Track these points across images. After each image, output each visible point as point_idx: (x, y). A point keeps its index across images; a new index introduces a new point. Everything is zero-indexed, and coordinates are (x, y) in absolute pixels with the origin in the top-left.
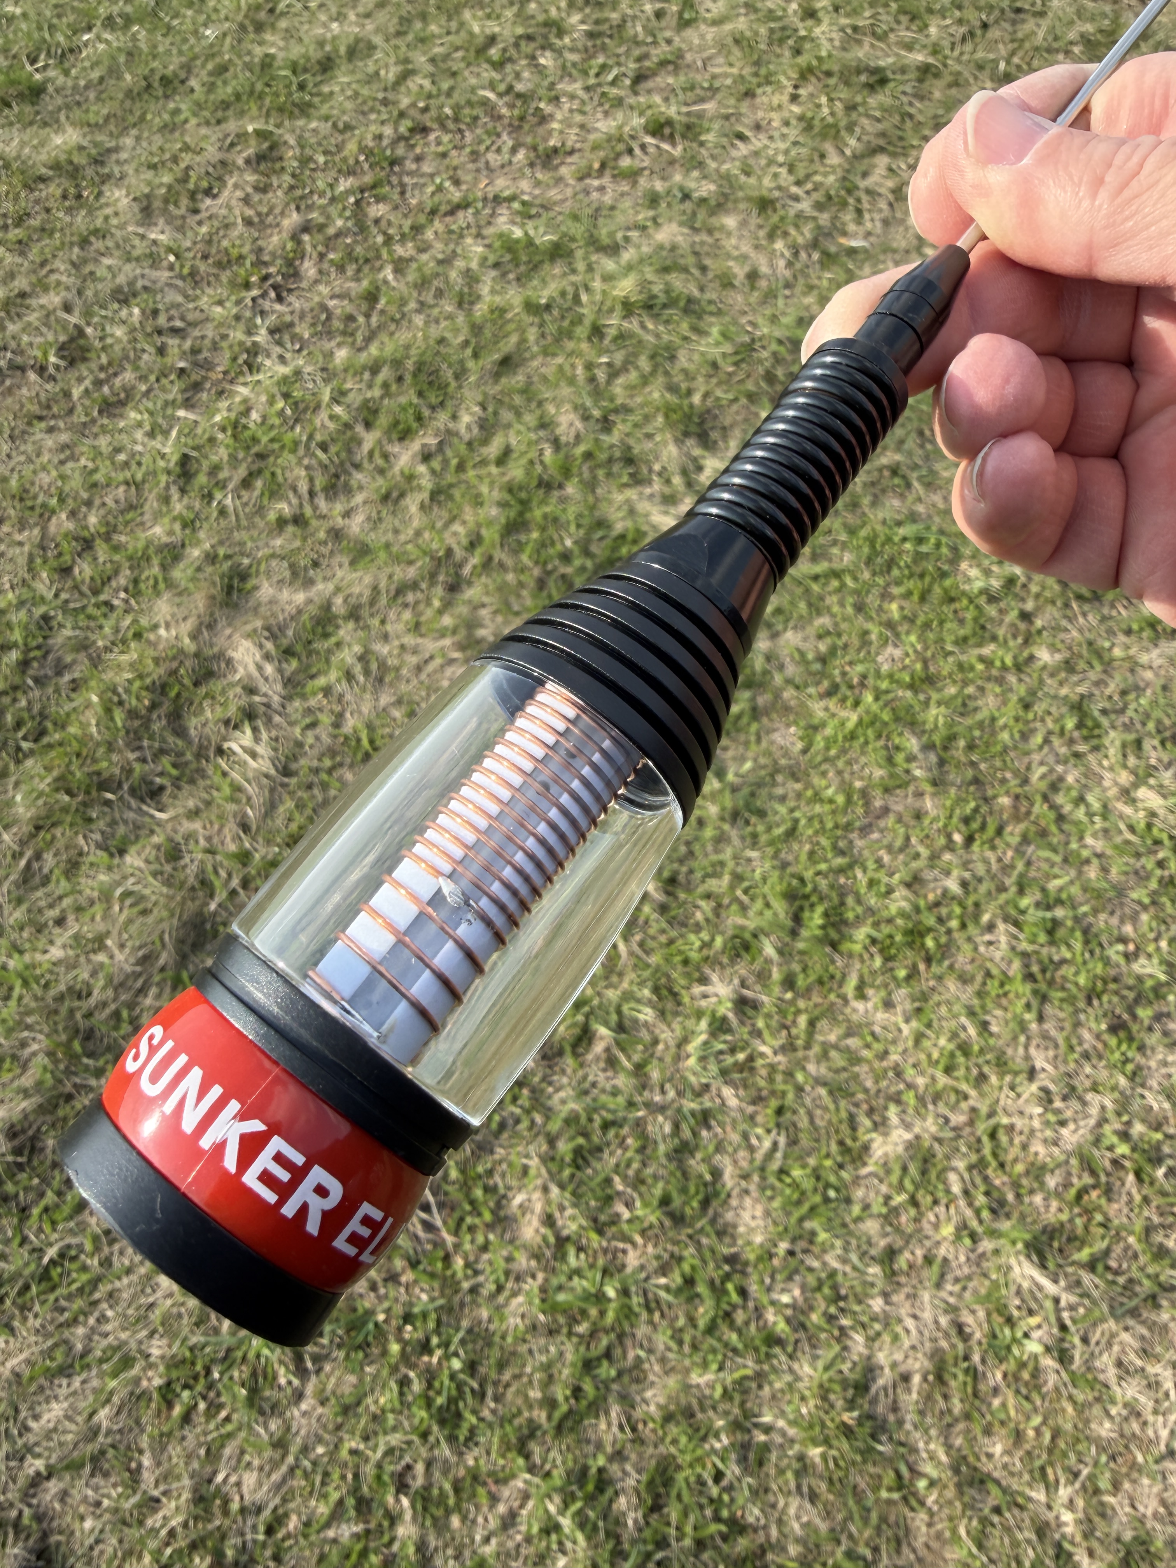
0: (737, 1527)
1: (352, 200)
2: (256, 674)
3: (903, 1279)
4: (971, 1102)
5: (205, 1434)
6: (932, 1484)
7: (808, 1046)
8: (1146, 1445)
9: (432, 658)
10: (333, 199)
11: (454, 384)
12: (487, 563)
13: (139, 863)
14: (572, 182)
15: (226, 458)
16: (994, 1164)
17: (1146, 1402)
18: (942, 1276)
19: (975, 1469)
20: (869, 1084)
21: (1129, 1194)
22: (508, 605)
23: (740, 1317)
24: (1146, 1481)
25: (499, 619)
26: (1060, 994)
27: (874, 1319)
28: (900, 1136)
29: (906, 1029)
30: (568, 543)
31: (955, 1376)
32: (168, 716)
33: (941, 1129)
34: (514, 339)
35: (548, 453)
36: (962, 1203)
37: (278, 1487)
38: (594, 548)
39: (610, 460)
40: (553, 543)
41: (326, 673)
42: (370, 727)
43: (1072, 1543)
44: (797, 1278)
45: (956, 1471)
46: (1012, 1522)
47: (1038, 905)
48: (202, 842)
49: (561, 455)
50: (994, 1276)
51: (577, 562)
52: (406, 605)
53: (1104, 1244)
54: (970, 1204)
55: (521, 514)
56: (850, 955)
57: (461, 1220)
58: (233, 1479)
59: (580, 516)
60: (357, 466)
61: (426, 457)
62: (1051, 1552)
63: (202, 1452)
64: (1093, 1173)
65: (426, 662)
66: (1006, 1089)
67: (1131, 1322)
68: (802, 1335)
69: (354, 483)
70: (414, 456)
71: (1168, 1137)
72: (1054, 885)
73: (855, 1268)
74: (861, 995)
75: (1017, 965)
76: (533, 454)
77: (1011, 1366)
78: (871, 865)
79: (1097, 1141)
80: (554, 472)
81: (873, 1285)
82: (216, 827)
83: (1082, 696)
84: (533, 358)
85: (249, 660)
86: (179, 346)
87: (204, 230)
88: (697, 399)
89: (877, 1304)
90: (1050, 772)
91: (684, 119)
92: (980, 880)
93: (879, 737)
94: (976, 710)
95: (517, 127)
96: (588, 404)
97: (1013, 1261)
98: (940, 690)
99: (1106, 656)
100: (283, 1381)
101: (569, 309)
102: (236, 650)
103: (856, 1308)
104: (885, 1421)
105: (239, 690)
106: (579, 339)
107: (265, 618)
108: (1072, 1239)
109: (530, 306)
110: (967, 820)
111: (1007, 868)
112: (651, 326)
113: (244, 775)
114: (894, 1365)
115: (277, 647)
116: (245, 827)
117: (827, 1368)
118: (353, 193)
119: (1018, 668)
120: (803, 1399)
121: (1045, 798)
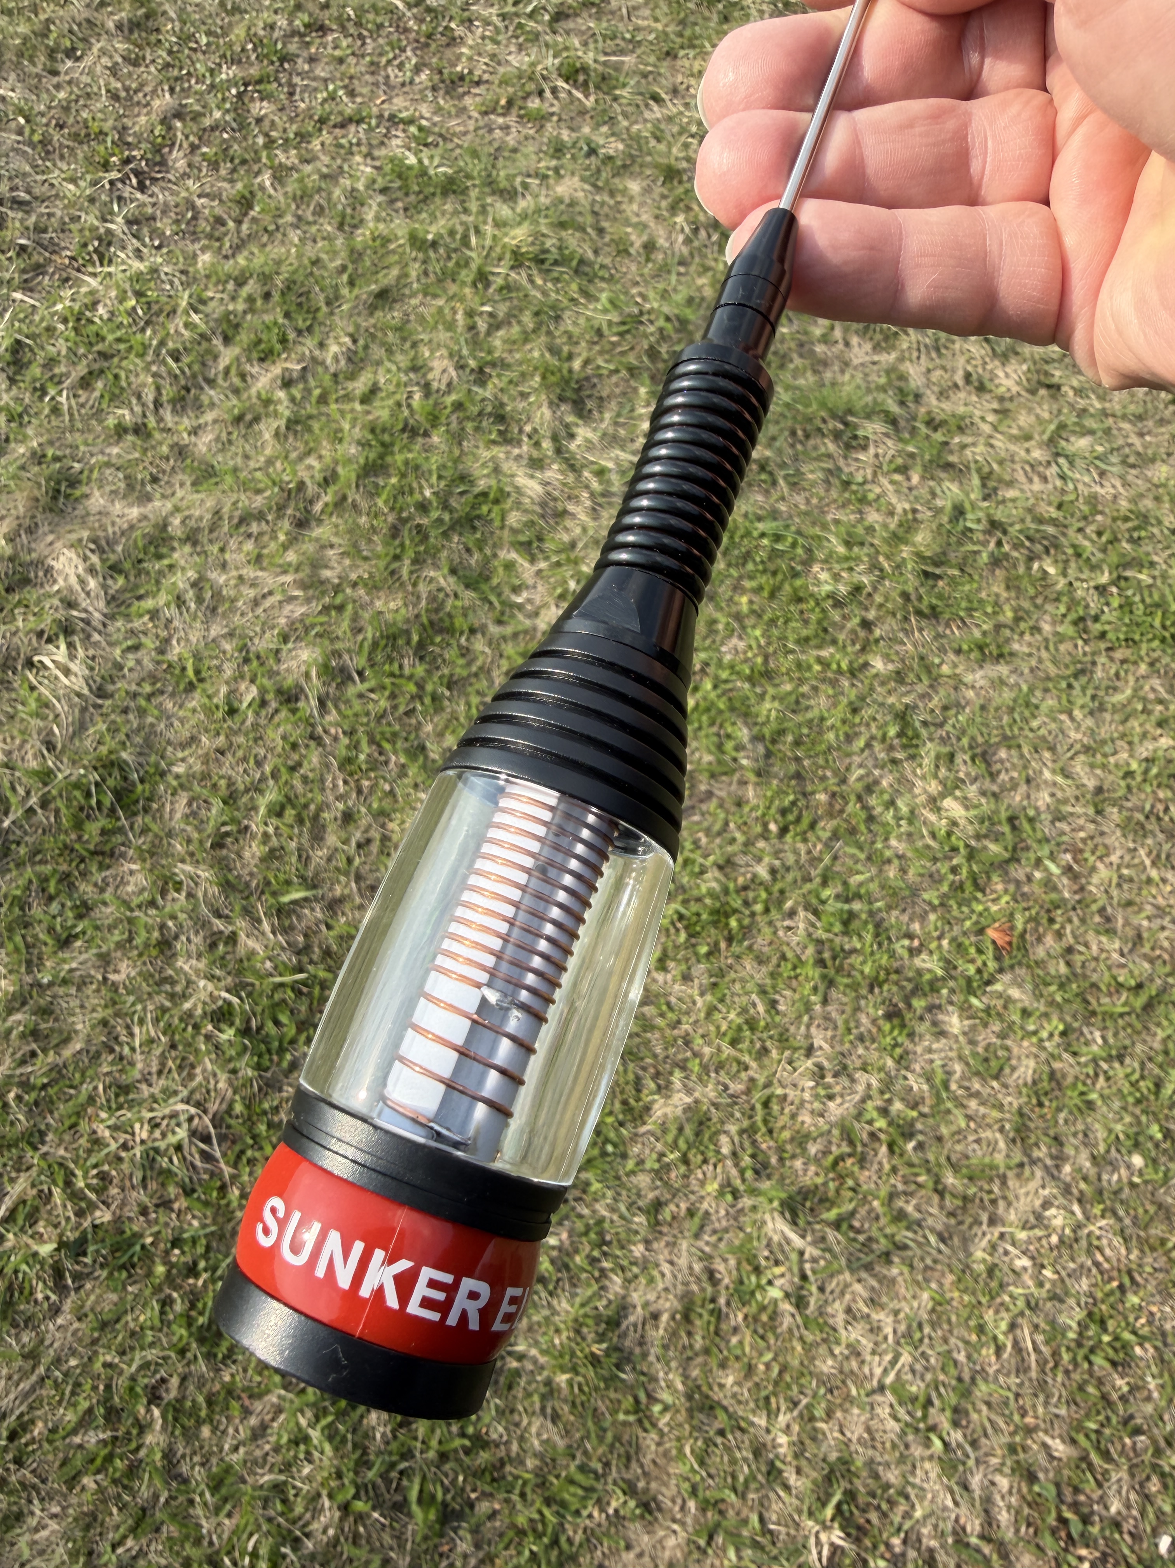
0: (480, 1442)
1: (234, 91)
2: (77, 587)
3: (665, 1229)
4: (751, 1073)
6: (666, 1408)
8: (861, 1380)
9: (271, 593)
10: (212, 86)
11: (325, 309)
12: (341, 502)
14: (475, 114)
15: (64, 352)
16: (764, 1129)
17: (867, 1344)
18: (702, 1227)
19: (707, 1397)
20: (658, 1050)
21: (880, 1163)
22: (357, 549)
24: (856, 1411)
25: (347, 562)
26: (846, 981)
27: (634, 1263)
28: (680, 1099)
29: (700, 1002)
30: (428, 493)
31: (700, 1316)
33: (720, 1095)
34: (395, 272)
35: (417, 396)
36: (729, 1163)
38: (453, 502)
39: (480, 414)
40: (411, 492)
41: (154, 595)
42: (197, 657)
43: (784, 1462)
44: (565, 1225)
45: (690, 1398)
46: (733, 1443)
47: (838, 897)
49: (431, 402)
50: (749, 1230)
51: (435, 514)
52: (249, 536)
53: (851, 1207)
54: (736, 1165)
55: (382, 457)
57: (242, 1152)
59: (443, 467)
60: (211, 382)
61: (287, 383)
62: (764, 1469)
64: (851, 1143)
65: (264, 596)
66: (784, 1064)
67: (864, 1275)
68: (564, 1274)
69: (205, 400)
70: (274, 380)
71: (923, 1115)
72: (855, 880)
73: (622, 1217)
74: (662, 966)
75: (810, 950)
76: (401, 397)
77: (753, 1309)
78: (688, 845)
79: (858, 1116)
80: (420, 418)
81: (637, 1232)
82: (17, 742)
83: (907, 706)
84: (413, 295)
85: (71, 572)
86: (22, 221)
87: (62, 95)
88: (577, 364)
89: (638, 1250)
90: (868, 775)
91: (600, 68)
92: (788, 869)
93: (712, 724)
94: (808, 708)
95: (422, 45)
96: (465, 352)
97: (767, 1217)
98: (776, 686)
99: (935, 671)
100: (40, 1296)
101: (455, 250)
102: (57, 559)
103: (618, 1253)
104: (631, 1353)
105: (56, 602)
106: (463, 283)
107: (92, 529)
108: (823, 1200)
109: (414, 240)
110: (784, 812)
111: (814, 861)
112: (539, 282)
113: (53, 691)
114: (646, 1305)
115: (103, 561)
116: (50, 746)
117: (583, 1305)
118: (236, 85)
119: (853, 673)
120: (558, 1331)
121: (859, 798)
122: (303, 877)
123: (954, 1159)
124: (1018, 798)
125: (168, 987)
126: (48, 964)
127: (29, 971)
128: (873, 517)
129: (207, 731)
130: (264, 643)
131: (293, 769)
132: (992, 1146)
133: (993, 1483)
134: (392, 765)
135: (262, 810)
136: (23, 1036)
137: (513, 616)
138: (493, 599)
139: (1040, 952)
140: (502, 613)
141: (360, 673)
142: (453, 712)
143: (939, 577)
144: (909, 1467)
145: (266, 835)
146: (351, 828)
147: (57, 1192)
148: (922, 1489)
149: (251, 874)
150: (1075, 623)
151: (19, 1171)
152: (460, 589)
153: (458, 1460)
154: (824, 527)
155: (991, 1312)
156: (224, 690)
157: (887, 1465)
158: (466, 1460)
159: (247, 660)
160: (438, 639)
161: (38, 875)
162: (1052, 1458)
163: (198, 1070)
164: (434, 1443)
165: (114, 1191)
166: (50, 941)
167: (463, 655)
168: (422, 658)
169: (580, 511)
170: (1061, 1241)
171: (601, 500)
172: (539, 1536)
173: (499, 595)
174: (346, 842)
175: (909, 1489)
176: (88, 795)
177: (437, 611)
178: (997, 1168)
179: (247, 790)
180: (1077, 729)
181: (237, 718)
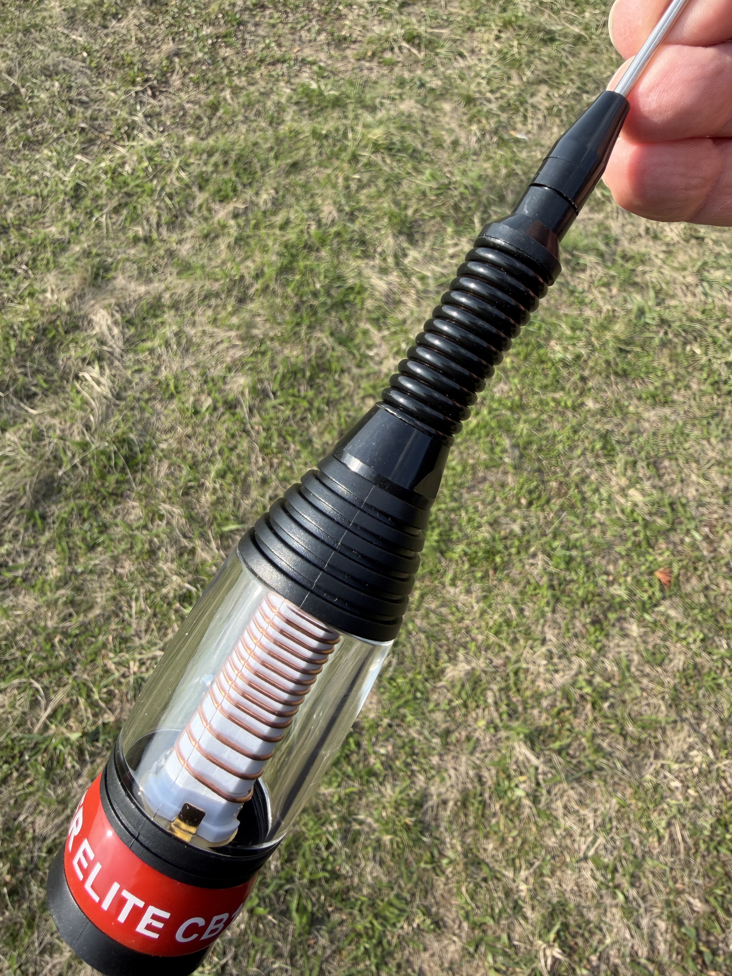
0: (335, 875)
1: (210, 42)
2: (107, 332)
3: (452, 748)
4: (507, 653)
5: (15, 791)
6: (451, 862)
7: (418, 609)
8: (573, 852)
9: (222, 342)
10: (197, 39)
11: (260, 173)
12: (265, 289)
13: (15, 439)
14: (352, 60)
15: (105, 191)
16: (514, 689)
17: (577, 829)
18: (475, 748)
19: (476, 856)
20: (450, 635)
21: (587, 715)
22: (275, 317)
23: (354, 758)
24: (569, 872)
25: (268, 325)
26: (567, 599)
27: (432, 768)
28: (463, 667)
29: (476, 607)
30: (318, 286)
31: (473, 804)
32: (46, 349)
33: (488, 666)
34: (302, 152)
35: (313, 228)
36: (492, 709)
37: (58, 827)
38: (333, 292)
39: (351, 240)
40: (308, 284)
41: (152, 340)
42: (176, 378)
43: (524, 902)
44: (391, 740)
45: (466, 856)
46: (492, 887)
47: (563, 547)
48: (58, 432)
49: (322, 230)
50: (504, 751)
51: (322, 299)
52: (210, 307)
53: (568, 741)
54: (497, 710)
55: (291, 262)
56: (451, 560)
58: (30, 820)
59: (327, 271)
60: (190, 213)
61: (236, 216)
62: (511, 905)
63: (12, 802)
64: (569, 701)
65: (218, 344)
66: (528, 649)
67: (575, 785)
68: (389, 772)
69: (186, 223)
70: (227, 214)
71: (614, 686)
72: (574, 536)
73: (426, 738)
74: (453, 583)
75: (545, 579)
76: (303, 227)
77: (506, 802)
78: (471, 510)
79: (574, 684)
80: (315, 240)
81: (434, 749)
82: (68, 424)
83: (608, 431)
84: (312, 166)
85: (104, 323)
86: (83, 113)
87: (109, 40)
88: (410, 212)
89: (435, 760)
90: (583, 471)
91: (428, 36)
92: (532, 528)
93: (487, 435)
94: (546, 428)
95: (323, 18)
96: (343, 201)
97: (516, 745)
98: (527, 414)
99: (625, 410)
100: (69, 765)
101: (339, 140)
102: (95, 315)
103: (423, 760)
104: (429, 825)
105: (94, 341)
106: (343, 161)
107: (118, 298)
108: (551, 736)
109: (315, 134)
110: (530, 492)
111: (549, 523)
112: (388, 161)
113: (90, 394)
114: (439, 795)
115: (123, 317)
116: (88, 427)
117: (401, 792)
118: (211, 38)
119: (575, 408)
120: (384, 808)
121: (577, 486)
122: (236, 516)
123: (633, 714)
124: (675, 491)
125: (153, 579)
126: (82, 560)
127: (70, 564)
128: (588, 313)
129: (180, 423)
130: (216, 372)
131: (232, 449)
132: (657, 708)
133: (655, 925)
134: (291, 451)
135: (213, 474)
136: (65, 603)
137: (367, 363)
138: (355, 352)
139: (688, 588)
140: (361, 361)
141: (274, 394)
142: (330, 420)
143: (628, 352)
144: (602, 911)
145: (215, 489)
146: (266, 487)
147: (82, 701)
148: (611, 926)
149: (205, 513)
150: (712, 384)
151: (59, 686)
152: (336, 346)
153: (321, 886)
154: (558, 317)
155: (656, 814)
156: (192, 399)
157: (589, 908)
158: (326, 886)
159: (206, 382)
160: (322, 375)
161: (76, 505)
162: (693, 911)
163: (170, 631)
164: (307, 874)
165: (116, 702)
166: (83, 546)
167: (336, 386)
168: (311, 386)
169: (409, 301)
170: (700, 772)
171: (423, 295)
172: (370, 938)
173: (359, 350)
174: (263, 496)
175: (602, 925)
176: (109, 459)
177: (321, 357)
178: (660, 722)
179: (204, 461)
180: (713, 450)
181: (199, 417)
